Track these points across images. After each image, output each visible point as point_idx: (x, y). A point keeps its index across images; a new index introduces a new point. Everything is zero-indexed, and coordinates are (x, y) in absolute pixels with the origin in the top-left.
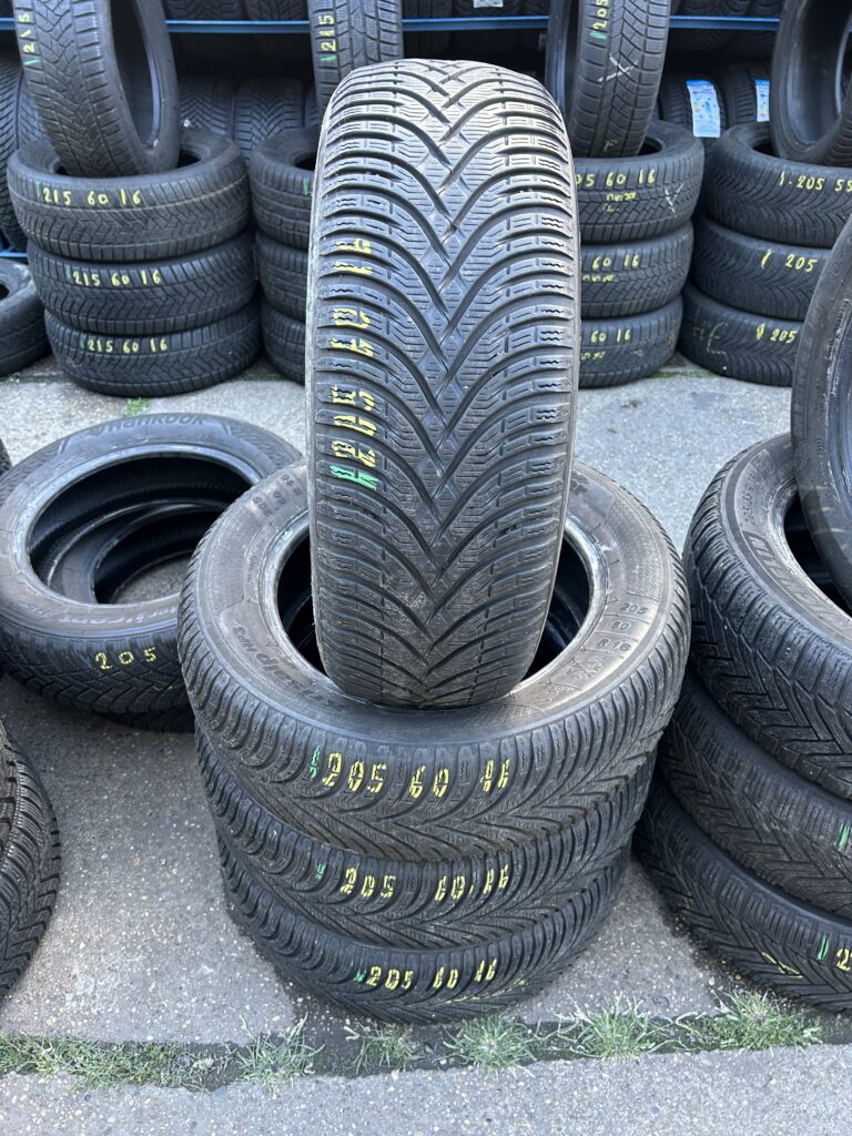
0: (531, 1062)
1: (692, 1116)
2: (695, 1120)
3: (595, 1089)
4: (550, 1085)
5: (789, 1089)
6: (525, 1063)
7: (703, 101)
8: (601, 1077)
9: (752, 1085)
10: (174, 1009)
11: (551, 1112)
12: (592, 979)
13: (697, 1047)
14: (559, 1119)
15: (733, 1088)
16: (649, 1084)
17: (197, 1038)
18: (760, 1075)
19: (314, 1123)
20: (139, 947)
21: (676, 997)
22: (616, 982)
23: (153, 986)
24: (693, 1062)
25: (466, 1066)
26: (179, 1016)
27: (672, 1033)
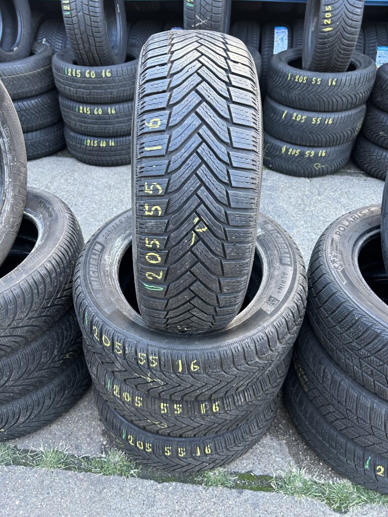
0: (10, 465)
1: (62, 499)
3: (29, 480)
5: (110, 495)
7: (280, 37)
8: (34, 476)
9: (95, 490)
12: (55, 434)
14: (7, 490)
15: (86, 490)
18: (101, 486)
21: (86, 447)
22: (64, 437)
27: (76, 462)
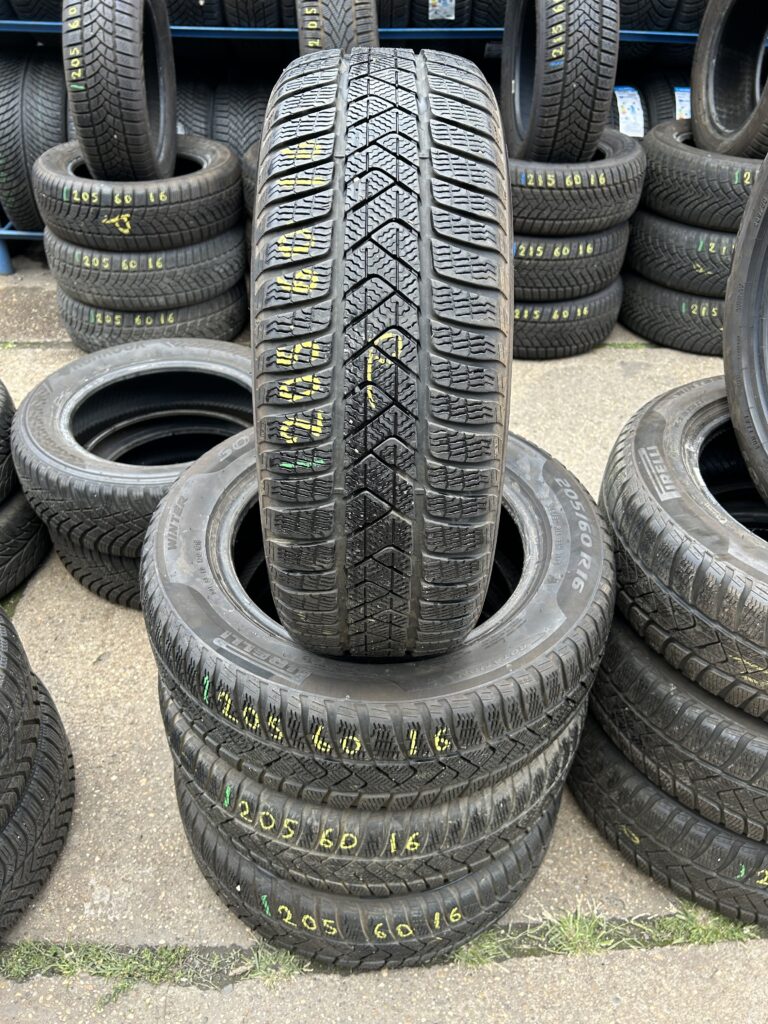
2: (652, 1008)
4: (522, 979)
6: (500, 960)
10: (183, 915)
11: (525, 1004)
13: (651, 943)
16: (610, 977)
17: (205, 941)
19: (314, 1016)
20: (149, 859)
23: (163, 894)
24: (647, 956)
25: (448, 963)
26: (188, 922)
